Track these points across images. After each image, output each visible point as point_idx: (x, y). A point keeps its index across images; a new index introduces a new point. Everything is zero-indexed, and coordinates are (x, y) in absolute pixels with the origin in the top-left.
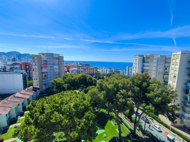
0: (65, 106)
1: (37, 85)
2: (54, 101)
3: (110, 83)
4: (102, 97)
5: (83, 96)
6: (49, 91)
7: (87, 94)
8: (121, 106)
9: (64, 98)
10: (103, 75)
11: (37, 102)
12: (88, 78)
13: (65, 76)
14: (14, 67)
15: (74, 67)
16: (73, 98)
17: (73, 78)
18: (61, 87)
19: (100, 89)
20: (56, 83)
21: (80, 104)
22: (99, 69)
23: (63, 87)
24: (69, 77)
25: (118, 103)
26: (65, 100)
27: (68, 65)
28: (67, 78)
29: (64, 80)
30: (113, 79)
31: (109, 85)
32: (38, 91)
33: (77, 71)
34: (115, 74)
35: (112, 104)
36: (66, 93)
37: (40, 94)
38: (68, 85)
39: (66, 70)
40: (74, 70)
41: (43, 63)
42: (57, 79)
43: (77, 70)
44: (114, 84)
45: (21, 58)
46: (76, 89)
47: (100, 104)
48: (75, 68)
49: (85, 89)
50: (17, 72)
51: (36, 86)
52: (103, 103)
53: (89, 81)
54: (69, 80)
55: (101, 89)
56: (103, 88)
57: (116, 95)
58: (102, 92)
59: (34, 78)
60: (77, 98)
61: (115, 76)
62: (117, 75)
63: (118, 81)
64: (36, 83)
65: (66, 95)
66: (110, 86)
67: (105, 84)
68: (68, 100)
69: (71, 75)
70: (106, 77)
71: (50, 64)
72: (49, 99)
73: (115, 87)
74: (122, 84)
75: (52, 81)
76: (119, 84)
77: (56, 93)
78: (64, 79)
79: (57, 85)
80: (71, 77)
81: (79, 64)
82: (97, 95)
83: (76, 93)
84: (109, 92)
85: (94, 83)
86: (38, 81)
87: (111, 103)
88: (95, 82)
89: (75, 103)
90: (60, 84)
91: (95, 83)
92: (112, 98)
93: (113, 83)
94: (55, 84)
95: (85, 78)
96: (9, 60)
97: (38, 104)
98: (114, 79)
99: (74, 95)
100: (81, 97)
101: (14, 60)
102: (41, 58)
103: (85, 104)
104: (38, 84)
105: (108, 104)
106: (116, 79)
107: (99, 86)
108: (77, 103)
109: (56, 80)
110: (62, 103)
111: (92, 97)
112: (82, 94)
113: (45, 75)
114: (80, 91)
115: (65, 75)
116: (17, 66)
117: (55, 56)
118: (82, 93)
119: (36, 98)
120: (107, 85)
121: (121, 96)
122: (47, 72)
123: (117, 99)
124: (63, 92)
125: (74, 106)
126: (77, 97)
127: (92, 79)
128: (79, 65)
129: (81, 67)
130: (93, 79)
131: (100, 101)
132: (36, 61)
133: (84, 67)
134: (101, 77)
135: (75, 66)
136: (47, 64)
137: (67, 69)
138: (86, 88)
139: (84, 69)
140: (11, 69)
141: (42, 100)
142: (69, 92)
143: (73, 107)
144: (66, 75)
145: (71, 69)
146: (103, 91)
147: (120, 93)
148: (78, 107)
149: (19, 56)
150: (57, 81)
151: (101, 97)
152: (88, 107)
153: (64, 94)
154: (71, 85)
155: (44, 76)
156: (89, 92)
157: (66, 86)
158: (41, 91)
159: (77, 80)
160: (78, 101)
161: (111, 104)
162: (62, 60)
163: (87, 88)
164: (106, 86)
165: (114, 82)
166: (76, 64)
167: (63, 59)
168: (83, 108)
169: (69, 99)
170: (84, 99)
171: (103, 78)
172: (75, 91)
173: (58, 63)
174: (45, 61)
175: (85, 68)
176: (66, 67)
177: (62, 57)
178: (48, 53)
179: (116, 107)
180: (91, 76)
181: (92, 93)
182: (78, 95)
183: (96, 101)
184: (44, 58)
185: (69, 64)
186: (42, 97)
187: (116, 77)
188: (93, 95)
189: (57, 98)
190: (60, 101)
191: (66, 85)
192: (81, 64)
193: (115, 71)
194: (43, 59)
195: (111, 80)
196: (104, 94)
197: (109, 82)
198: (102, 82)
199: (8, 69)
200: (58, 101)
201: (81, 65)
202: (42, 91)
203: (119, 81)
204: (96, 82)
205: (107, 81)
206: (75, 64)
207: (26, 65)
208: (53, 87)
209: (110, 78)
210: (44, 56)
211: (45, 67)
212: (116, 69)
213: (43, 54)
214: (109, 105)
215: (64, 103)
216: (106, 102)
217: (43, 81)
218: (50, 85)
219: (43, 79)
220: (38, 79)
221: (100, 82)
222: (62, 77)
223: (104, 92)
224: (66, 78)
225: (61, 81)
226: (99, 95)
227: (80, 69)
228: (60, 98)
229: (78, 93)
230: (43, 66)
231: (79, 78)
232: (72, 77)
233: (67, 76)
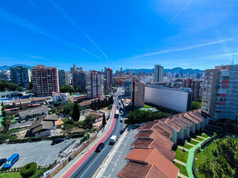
14: (177, 84)
32: (208, 117)
41: (221, 81)
45: (184, 74)
50: (183, 90)
51: (204, 111)
59: (203, 100)
64: (204, 107)
86: (209, 105)
96: (173, 76)
101: (177, 76)
102: (219, 73)
104: (208, 109)
113: (221, 99)
116: (180, 83)
122: (225, 95)
132: (211, 77)
136: (228, 82)
140: (175, 85)
155: (219, 99)
174: (226, 77)
178: (232, 65)
184: (225, 73)
194: (223, 75)
199: (172, 85)
202: (213, 121)
207: (191, 82)
210: (225, 71)
211: (224, 87)
213: (224, 68)
217: (215, 107)
218: (227, 116)
219: (217, 103)
220: (209, 102)
230: (220, 85)
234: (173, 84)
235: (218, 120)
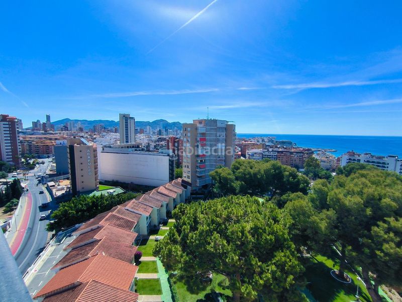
0: (233, 226)
1: (188, 177)
2: (215, 211)
3: (350, 193)
4: (323, 225)
5: (272, 212)
6: (206, 191)
7: (283, 210)
8: (389, 267)
9: (232, 210)
10: (327, 170)
11: (186, 208)
12: (287, 173)
13: (237, 164)
14: (159, 145)
15: (255, 146)
16: (251, 212)
17: (252, 171)
18: (229, 186)
19: (318, 203)
20: (220, 177)
21: (265, 229)
22: (318, 154)
23: (232, 187)
24: (244, 168)
25: (378, 252)
26: (234, 214)
27: (243, 142)
28: (241, 170)
29: (234, 172)
30: (360, 183)
31: (345, 196)
32: (188, 187)
33: (261, 155)
34: (369, 170)
35: (354, 250)
36: (237, 200)
37: (192, 194)
38: (242, 184)
39: (240, 153)
40: (255, 153)
41: (198, 139)
42: (222, 169)
43: (263, 155)
44: (365, 196)
45: (169, 130)
46: (257, 195)
47: (317, 242)
48: (259, 148)
49: (277, 196)
50: (162, 153)
51: (186, 179)
52: (324, 241)
53: (288, 180)
54: (245, 175)
55: (322, 203)
56: (328, 203)
57: (369, 230)
58: (325, 211)
59: (184, 164)
60: (259, 215)
61: (368, 174)
62: (376, 172)
63: (379, 189)
64: (186, 174)
65: (237, 203)
66: (351, 201)
67: (332, 193)
68: (241, 216)
69: (249, 163)
70: (338, 174)
71: (210, 141)
72: (206, 206)
73: (367, 207)
74: (394, 200)
75: (212, 173)
76: (383, 200)
77: (218, 197)
78: (235, 170)
79: (220, 182)
80: (249, 168)
81: (266, 140)
82: (309, 217)
83: (257, 203)
84: (346, 216)
85: (301, 186)
86: (190, 170)
87: (350, 248)
88: (303, 184)
89: (254, 225)
90: (226, 179)
91: (304, 186)
92: (354, 235)
93: (361, 193)
94: (218, 179)
95: (281, 172)
96: (154, 133)
97: (189, 212)
98: (363, 184)
99: (253, 208)
100: (268, 214)
101: (160, 133)
102: (197, 129)
103: (277, 232)
104: (190, 175)
105: (340, 248)
106: (373, 183)
107: (314, 196)
108: (259, 225)
109: (220, 170)
110: (228, 219)
111: (294, 218)
112: (271, 207)
113: (201, 161)
114: (267, 201)
115: (236, 162)
116: (163, 143)
117: (219, 125)
118: (271, 204)
119: (186, 200)
120: (341, 196)
121: (392, 235)
122: (205, 156)
123: (372, 240)
124: (232, 198)
125: (252, 231)
126: (259, 212)
127: (297, 176)
128: (267, 144)
129: (272, 147)
130: (299, 177)
131: (317, 233)
132: (189, 134)
133: (279, 148)
134: (323, 173)
135: (257, 145)
136: (205, 140)
137: (241, 151)
138: (281, 195)
139: (278, 152)
140: (155, 146)
141: (195, 205)
142: (243, 200)
143: (249, 232)
144: (239, 163)
145: (249, 152)
146: (328, 210)
147: (386, 226)
148: (261, 234)
149: (167, 126)
150: (221, 173)
151: (320, 225)
152: (285, 240)
153: (233, 200)
154: (247, 184)
155: (199, 161)
156: (289, 205)
157: (237, 185)
158: (194, 188)
159: (262, 176)
160: (261, 222)
161: (351, 250)
162: (233, 133)
163: (284, 197)
164: (338, 200)
165: (365, 190)
166: (261, 141)
167: (234, 130)
168: (271, 240)
169: (242, 212)
170: (276, 220)
171: (328, 177)
172: (256, 198)
173: (224, 138)
174: (203, 134)
175: (280, 150)
176: (239, 146)
177: (232, 127)
178: (208, 120)
179: (370, 264)
180: (294, 169)
181: (295, 210)
182: (262, 209)
183: (305, 230)
184: (202, 129)
185: (245, 141)
186: (196, 199)
187: (373, 179)
188: (298, 215)
189: (219, 207)
190: (225, 214)
191: (239, 182)
192: (272, 142)
193: (368, 161)
194: (200, 131)
195: (356, 185)
196: (328, 217)
197: (346, 188)
198: (326, 186)
199: (152, 147)
200: (221, 214)
201: (270, 144)
202: (196, 190)
203: (384, 192)
204: (307, 186)
205: (341, 185)
206: (258, 141)
207: (175, 142)
208: (213, 185)
209: (349, 178)
210: (201, 126)
211: (202, 146)
212: (372, 157)
213: (200, 122)
214: (343, 252)
215: (232, 219)
216: (336, 241)
217: (197, 171)
218: (208, 181)
219: (197, 167)
220: (190, 167)
221: (320, 186)
222: (232, 167)
223: (328, 213)
224: (238, 168)
225: (229, 174)
226: (315, 218)
227: (268, 151)
228: (225, 209)
229: (263, 204)
230: (199, 144)
231: (266, 172)
232: (251, 168)
233: (241, 165)
234: (153, 145)
235: (201, 187)
